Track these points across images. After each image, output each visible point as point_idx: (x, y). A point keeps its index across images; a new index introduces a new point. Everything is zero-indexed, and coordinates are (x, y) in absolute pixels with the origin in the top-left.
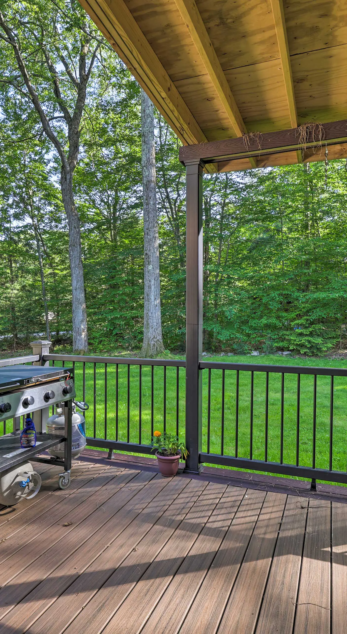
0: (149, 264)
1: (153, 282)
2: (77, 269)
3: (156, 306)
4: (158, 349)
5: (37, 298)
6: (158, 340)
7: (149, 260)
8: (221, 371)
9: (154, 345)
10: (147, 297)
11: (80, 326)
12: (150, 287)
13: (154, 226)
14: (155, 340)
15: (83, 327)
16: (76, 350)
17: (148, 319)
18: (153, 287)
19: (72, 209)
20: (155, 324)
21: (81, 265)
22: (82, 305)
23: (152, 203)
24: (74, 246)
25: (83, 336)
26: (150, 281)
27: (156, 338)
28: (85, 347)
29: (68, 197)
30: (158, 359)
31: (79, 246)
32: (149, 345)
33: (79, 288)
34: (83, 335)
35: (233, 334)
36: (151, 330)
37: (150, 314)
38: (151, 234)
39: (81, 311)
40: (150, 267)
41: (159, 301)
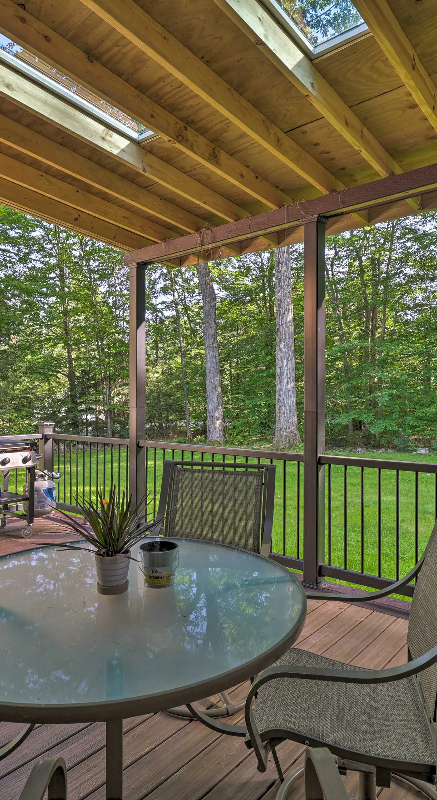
0: (281, 341)
1: (285, 362)
2: (211, 349)
3: (289, 390)
4: (292, 442)
5: (178, 382)
6: (291, 431)
7: (281, 337)
8: (377, 470)
9: (286, 436)
10: (278, 380)
11: (214, 414)
12: (282, 369)
13: (286, 297)
14: (288, 431)
15: (217, 415)
16: (211, 441)
17: (280, 406)
18: (285, 368)
19: (206, 281)
20: (288, 412)
21: (216, 345)
22: (216, 390)
23: (284, 269)
24: (208, 323)
25: (217, 425)
26: (282, 361)
27: (289, 428)
28: (220, 437)
29: (202, 268)
30: (291, 452)
31: (213, 323)
32: (281, 436)
33: (213, 370)
34: (218, 423)
35: (391, 426)
36: (283, 419)
37: (282, 401)
38: (284, 306)
39: (216, 397)
40: (282, 345)
41: (292, 385)
